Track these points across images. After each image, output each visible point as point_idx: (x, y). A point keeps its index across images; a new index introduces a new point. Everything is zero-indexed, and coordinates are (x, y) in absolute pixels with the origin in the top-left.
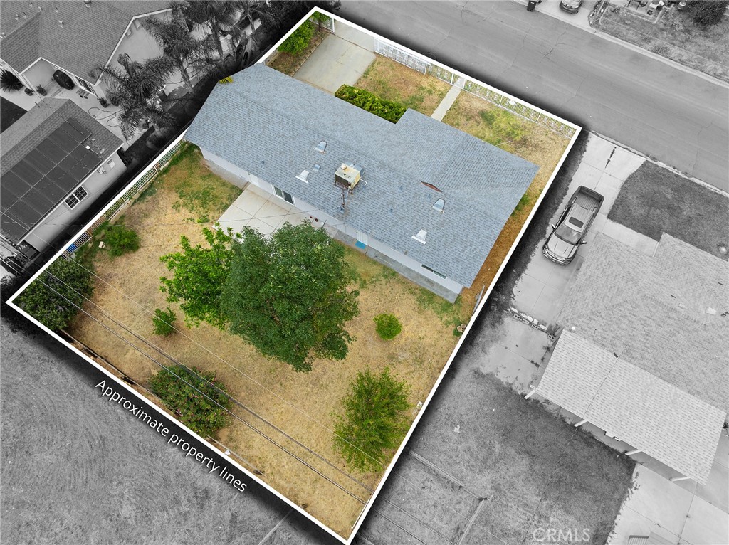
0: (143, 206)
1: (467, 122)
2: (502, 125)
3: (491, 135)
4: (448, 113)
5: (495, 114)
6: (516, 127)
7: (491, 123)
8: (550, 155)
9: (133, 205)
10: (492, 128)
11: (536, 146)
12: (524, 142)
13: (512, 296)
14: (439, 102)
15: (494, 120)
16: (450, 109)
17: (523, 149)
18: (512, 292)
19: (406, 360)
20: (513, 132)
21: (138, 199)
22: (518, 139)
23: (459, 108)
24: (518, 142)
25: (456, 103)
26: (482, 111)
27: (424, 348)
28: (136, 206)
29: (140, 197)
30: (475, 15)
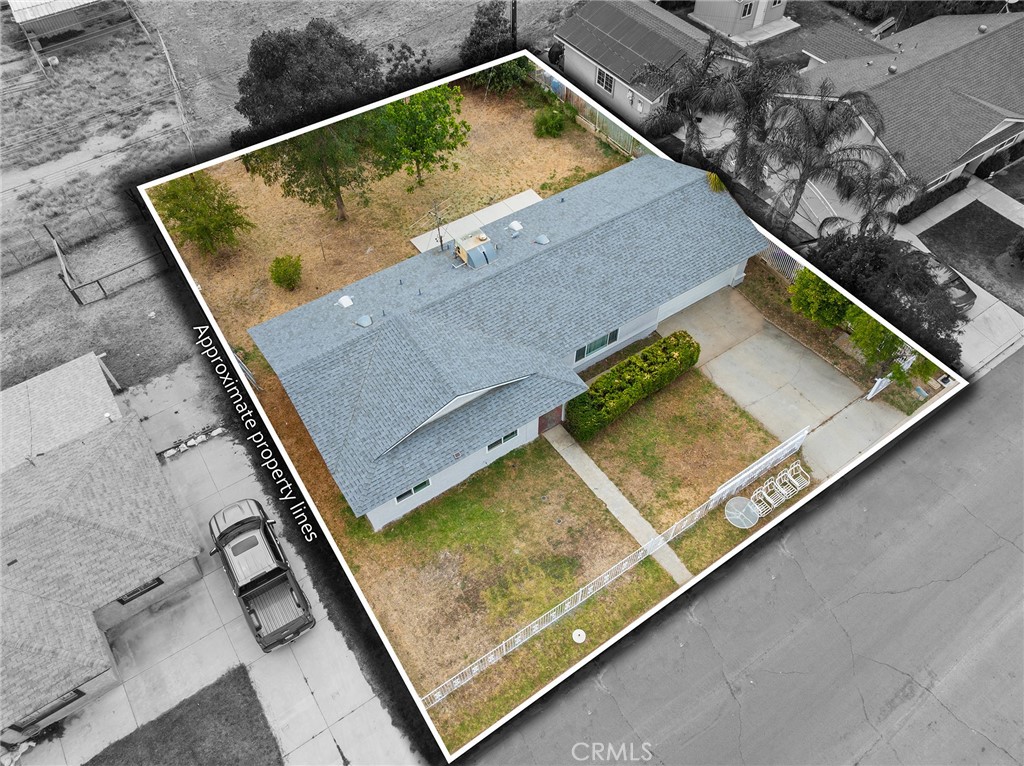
0: (593, 145)
1: (566, 525)
2: (529, 584)
3: (516, 552)
4: (599, 503)
5: (562, 585)
6: (515, 607)
7: (544, 566)
8: (419, 632)
9: (596, 138)
10: (532, 562)
11: (452, 619)
12: (471, 601)
13: (237, 441)
14: (631, 498)
15: (548, 575)
16: (607, 511)
17: (458, 591)
18: (242, 444)
19: (252, 294)
20: (504, 596)
21: (601, 142)
22: (485, 594)
23: (605, 529)
24: (476, 590)
25: (619, 528)
26: (581, 566)
27: (249, 314)
28: (593, 140)
29: (605, 143)
30: (891, 705)
